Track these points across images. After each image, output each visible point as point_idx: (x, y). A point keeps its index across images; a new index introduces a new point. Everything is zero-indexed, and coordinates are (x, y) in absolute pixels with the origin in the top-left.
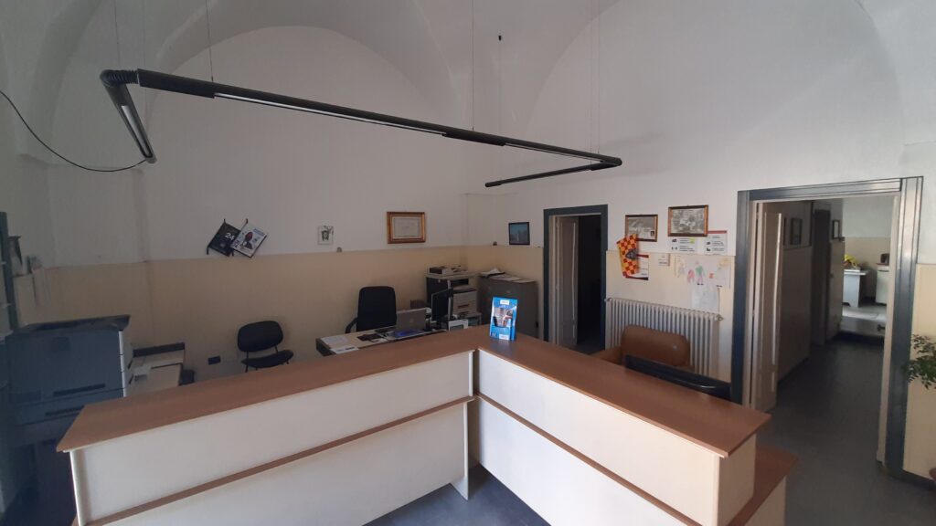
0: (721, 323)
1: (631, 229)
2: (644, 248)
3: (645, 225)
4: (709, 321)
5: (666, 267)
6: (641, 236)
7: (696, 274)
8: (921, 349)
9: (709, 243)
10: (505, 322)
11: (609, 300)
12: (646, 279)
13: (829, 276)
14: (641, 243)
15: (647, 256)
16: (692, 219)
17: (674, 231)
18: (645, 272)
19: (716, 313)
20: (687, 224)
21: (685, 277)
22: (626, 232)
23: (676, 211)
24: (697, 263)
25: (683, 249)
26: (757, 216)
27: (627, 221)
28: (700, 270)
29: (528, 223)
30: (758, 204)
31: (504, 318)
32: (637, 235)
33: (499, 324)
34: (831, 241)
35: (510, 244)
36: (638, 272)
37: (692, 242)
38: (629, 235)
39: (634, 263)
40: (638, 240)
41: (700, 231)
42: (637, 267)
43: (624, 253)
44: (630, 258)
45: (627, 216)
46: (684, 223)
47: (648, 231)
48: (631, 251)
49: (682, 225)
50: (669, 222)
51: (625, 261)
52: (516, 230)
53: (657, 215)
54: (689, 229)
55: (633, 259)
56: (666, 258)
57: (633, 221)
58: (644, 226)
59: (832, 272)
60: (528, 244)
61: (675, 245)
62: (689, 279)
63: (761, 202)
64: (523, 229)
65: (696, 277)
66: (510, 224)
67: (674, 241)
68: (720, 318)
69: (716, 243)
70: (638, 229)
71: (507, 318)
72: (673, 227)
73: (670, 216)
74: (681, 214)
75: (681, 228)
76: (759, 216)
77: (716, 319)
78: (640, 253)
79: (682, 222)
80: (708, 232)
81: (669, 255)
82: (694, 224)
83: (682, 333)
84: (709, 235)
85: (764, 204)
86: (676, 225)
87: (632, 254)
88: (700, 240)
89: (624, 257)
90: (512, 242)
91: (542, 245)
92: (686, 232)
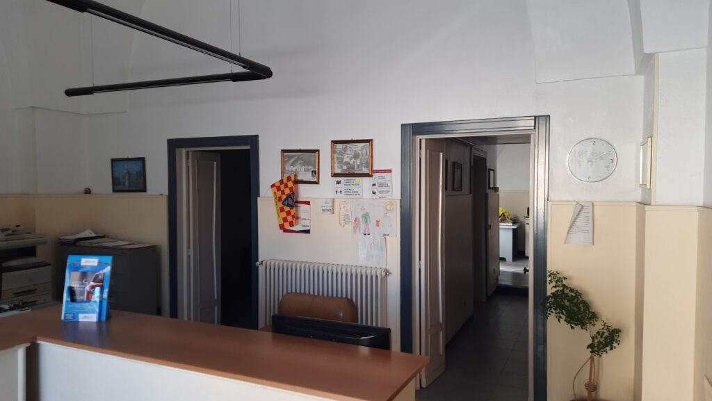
0: (390, 278)
1: (289, 168)
2: (304, 192)
3: (306, 163)
4: (377, 277)
5: (328, 215)
6: (300, 178)
7: (362, 222)
8: (554, 284)
9: (374, 185)
10: (90, 293)
11: (262, 263)
12: (308, 232)
13: (487, 227)
14: (302, 187)
15: (308, 203)
16: (356, 156)
17: (338, 171)
18: (307, 223)
19: (384, 267)
20: (352, 162)
21: (350, 227)
22: (283, 172)
23: (339, 146)
24: (363, 209)
25: (349, 192)
26: (420, 154)
27: (283, 157)
28: (366, 217)
29: (143, 160)
30: (420, 140)
31: (88, 288)
32: (296, 176)
33: (78, 297)
34: (488, 191)
35: (114, 191)
36: (297, 224)
37: (357, 184)
38: (286, 176)
39: (293, 212)
40: (297, 182)
41: (365, 170)
42: (296, 217)
43: (280, 199)
44: (288, 205)
45: (284, 151)
46: (348, 160)
47: (308, 170)
48: (289, 196)
49: (347, 163)
50: (332, 158)
51: (282, 210)
52: (123, 169)
53: (318, 151)
54: (354, 168)
55: (292, 207)
56: (330, 204)
57: (291, 157)
58: (304, 164)
59: (489, 223)
60: (144, 190)
61: (340, 187)
62: (355, 229)
63: (424, 137)
64: (135, 167)
65: (362, 226)
66: (113, 161)
67: (338, 182)
68: (387, 273)
69: (381, 185)
70: (298, 167)
71: (93, 287)
72: (336, 165)
73: (333, 152)
74: (345, 149)
75: (345, 167)
76: (421, 154)
77: (383, 274)
78: (300, 199)
79: (346, 159)
80: (373, 172)
81: (333, 201)
82: (358, 162)
83: (349, 297)
84: (375, 175)
85: (426, 139)
86: (339, 163)
87: (289, 201)
88: (366, 181)
89: (280, 204)
90: (118, 186)
91: (166, 192)
92: (351, 171)
